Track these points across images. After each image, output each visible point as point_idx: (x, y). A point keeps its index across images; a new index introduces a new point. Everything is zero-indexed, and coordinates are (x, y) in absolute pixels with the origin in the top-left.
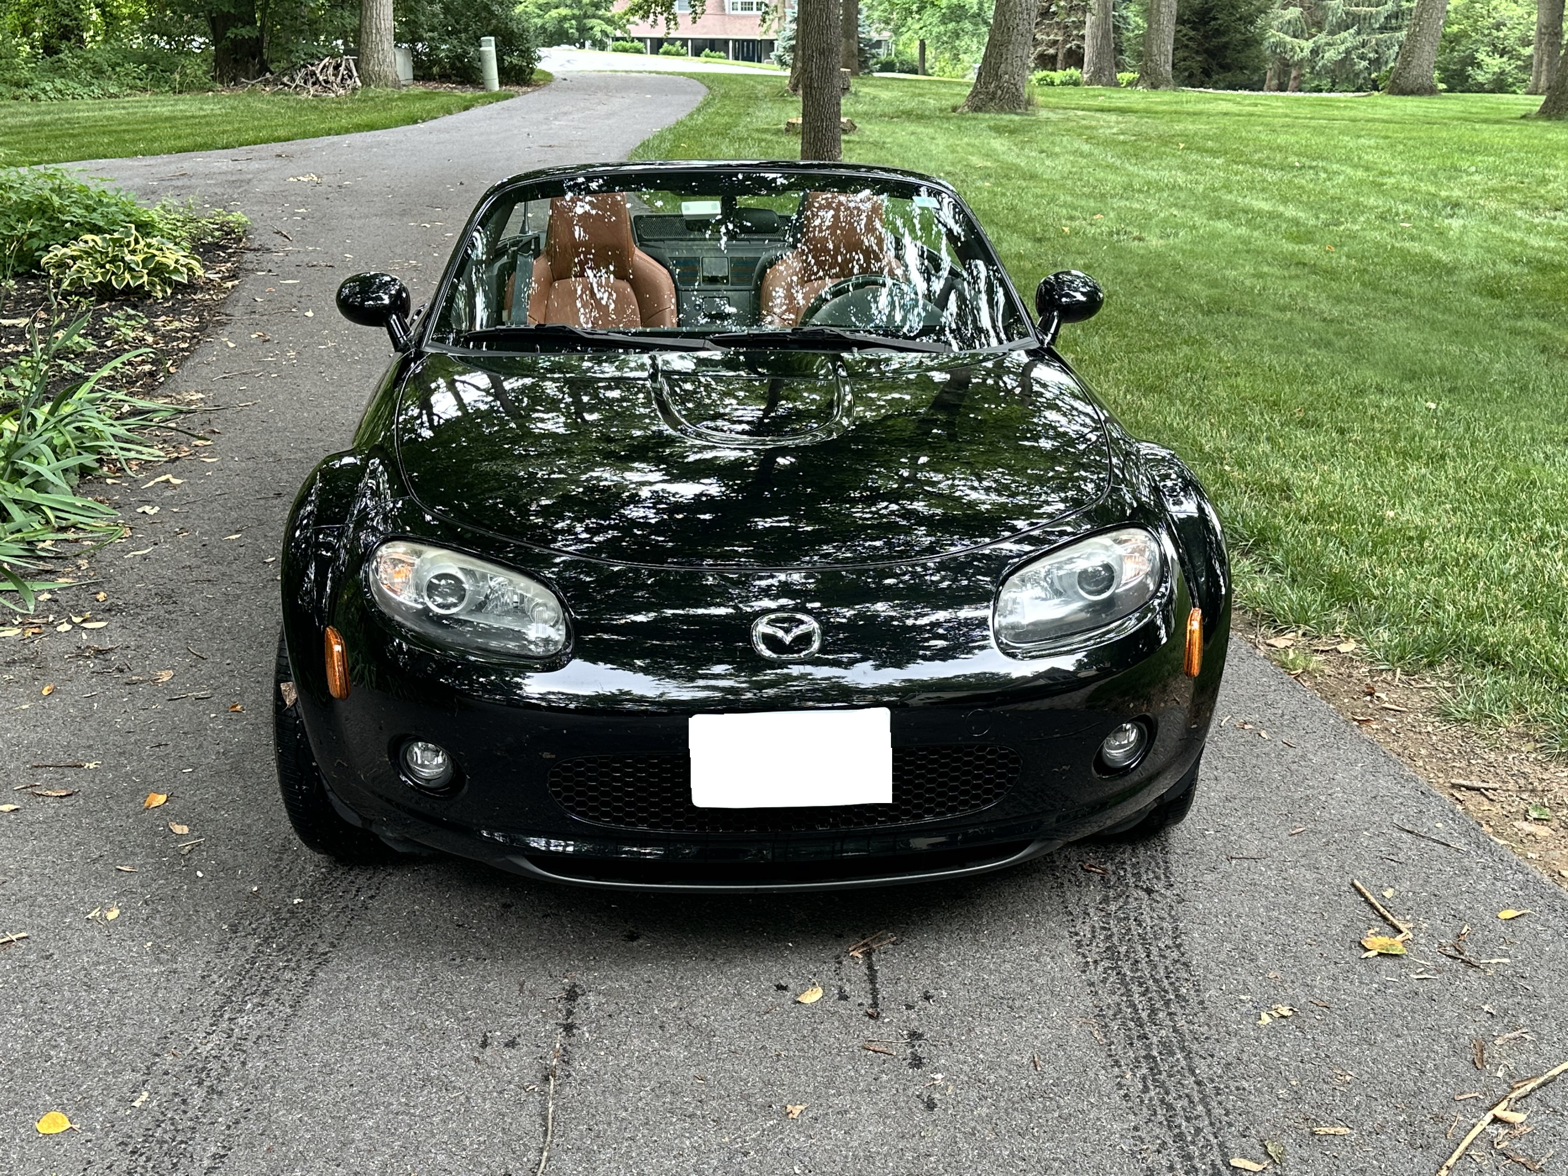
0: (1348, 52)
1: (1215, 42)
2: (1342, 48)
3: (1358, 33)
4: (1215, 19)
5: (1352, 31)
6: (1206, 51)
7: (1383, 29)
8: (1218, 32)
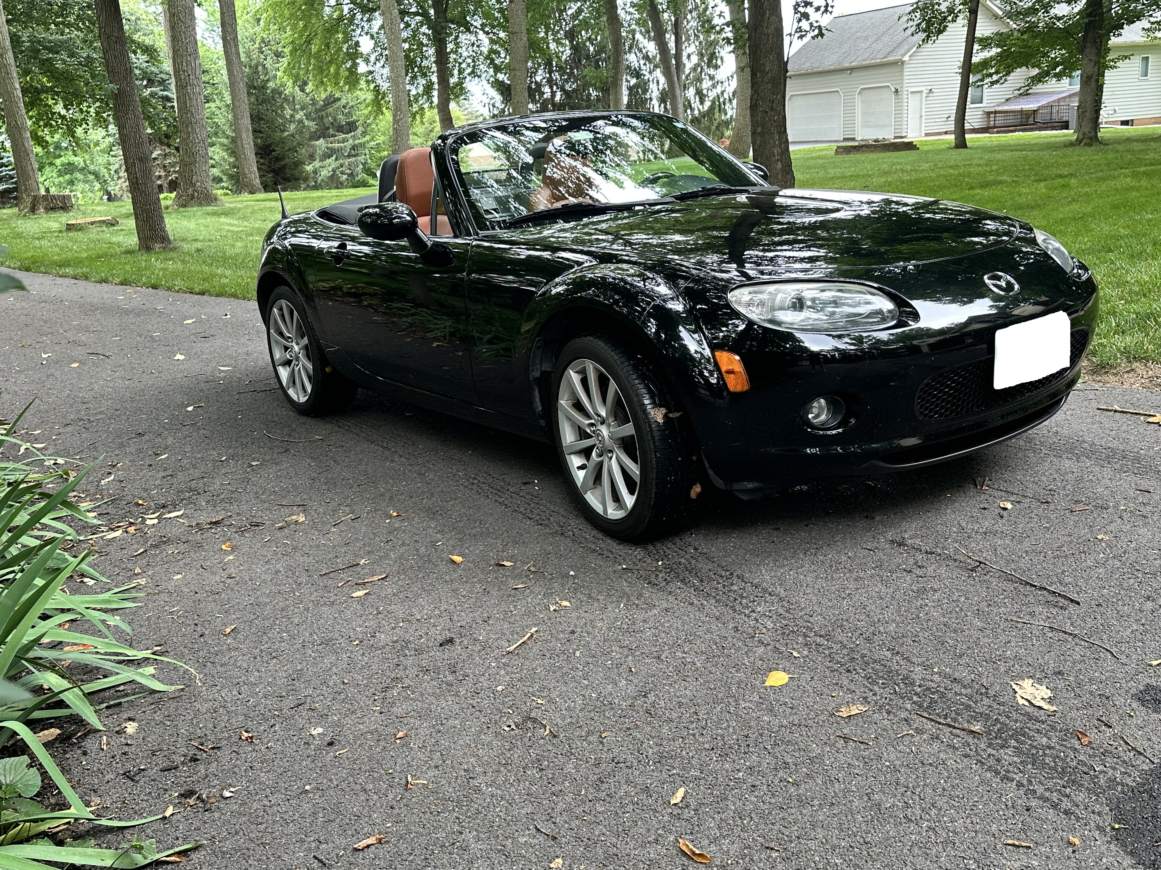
0: (334, 171)
1: (278, 165)
2: (330, 169)
3: (336, 159)
4: (274, 151)
5: (333, 158)
6: (273, 171)
7: (349, 156)
8: (277, 159)
